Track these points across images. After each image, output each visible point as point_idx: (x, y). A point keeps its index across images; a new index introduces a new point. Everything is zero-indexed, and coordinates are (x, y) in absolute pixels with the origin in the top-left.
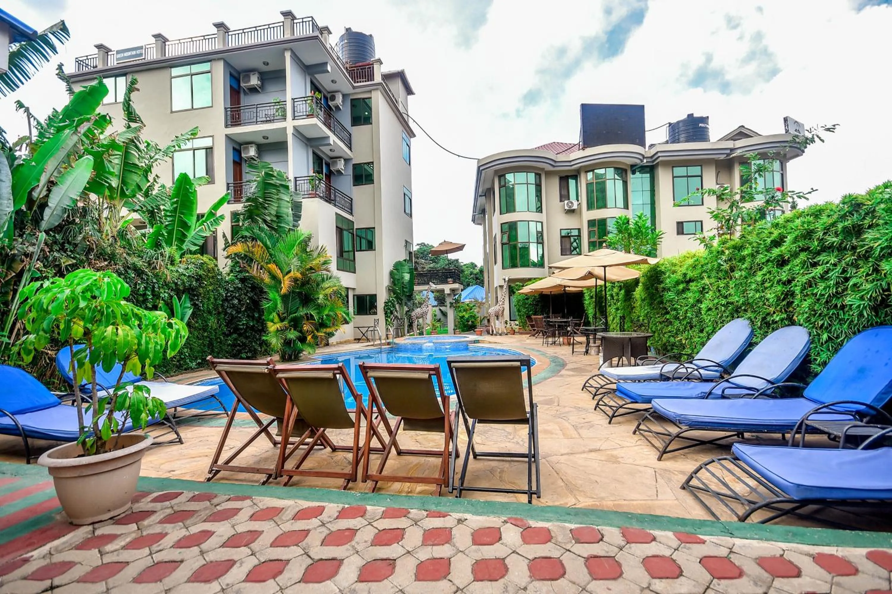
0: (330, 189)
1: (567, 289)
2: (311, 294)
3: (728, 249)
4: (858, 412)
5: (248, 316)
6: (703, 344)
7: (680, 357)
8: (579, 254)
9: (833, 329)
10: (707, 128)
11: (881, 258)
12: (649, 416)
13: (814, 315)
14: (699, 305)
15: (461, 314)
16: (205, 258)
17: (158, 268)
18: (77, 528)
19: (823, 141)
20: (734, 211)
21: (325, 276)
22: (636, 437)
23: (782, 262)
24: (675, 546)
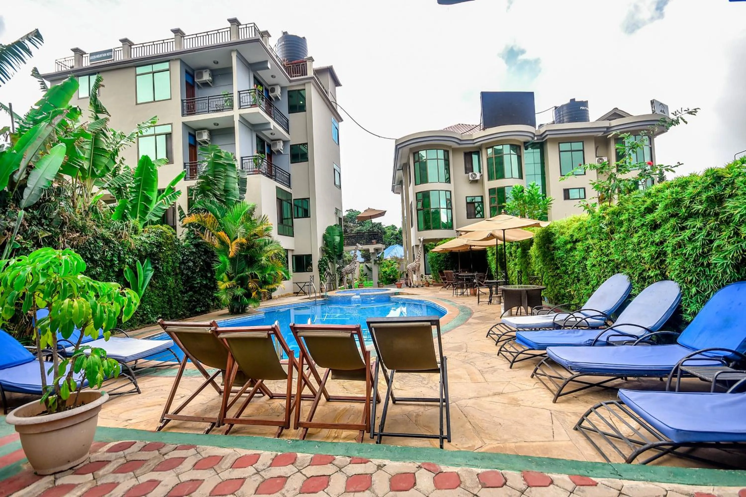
0: (271, 166)
1: (472, 247)
2: (256, 256)
3: (608, 214)
4: (726, 358)
5: (202, 276)
6: (589, 296)
7: (570, 307)
8: (483, 217)
9: (701, 284)
10: (587, 111)
11: (740, 223)
12: (544, 362)
13: (684, 272)
14: (585, 262)
15: (384, 270)
16: (164, 228)
17: (123, 237)
18: (41, 478)
19: (686, 123)
20: (612, 182)
21: (267, 241)
22: (534, 381)
23: (655, 226)
24: (570, 489)
